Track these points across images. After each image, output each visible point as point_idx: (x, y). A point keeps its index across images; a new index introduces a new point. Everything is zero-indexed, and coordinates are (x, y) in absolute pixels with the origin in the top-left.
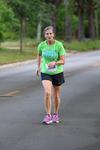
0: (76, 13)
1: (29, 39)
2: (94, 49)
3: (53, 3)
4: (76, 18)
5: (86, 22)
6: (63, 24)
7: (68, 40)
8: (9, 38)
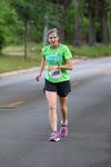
0: (86, 15)
1: (34, 44)
2: (107, 55)
3: (61, 3)
4: (86, 21)
5: (97, 24)
6: (72, 27)
7: (77, 45)
8: (13, 42)
